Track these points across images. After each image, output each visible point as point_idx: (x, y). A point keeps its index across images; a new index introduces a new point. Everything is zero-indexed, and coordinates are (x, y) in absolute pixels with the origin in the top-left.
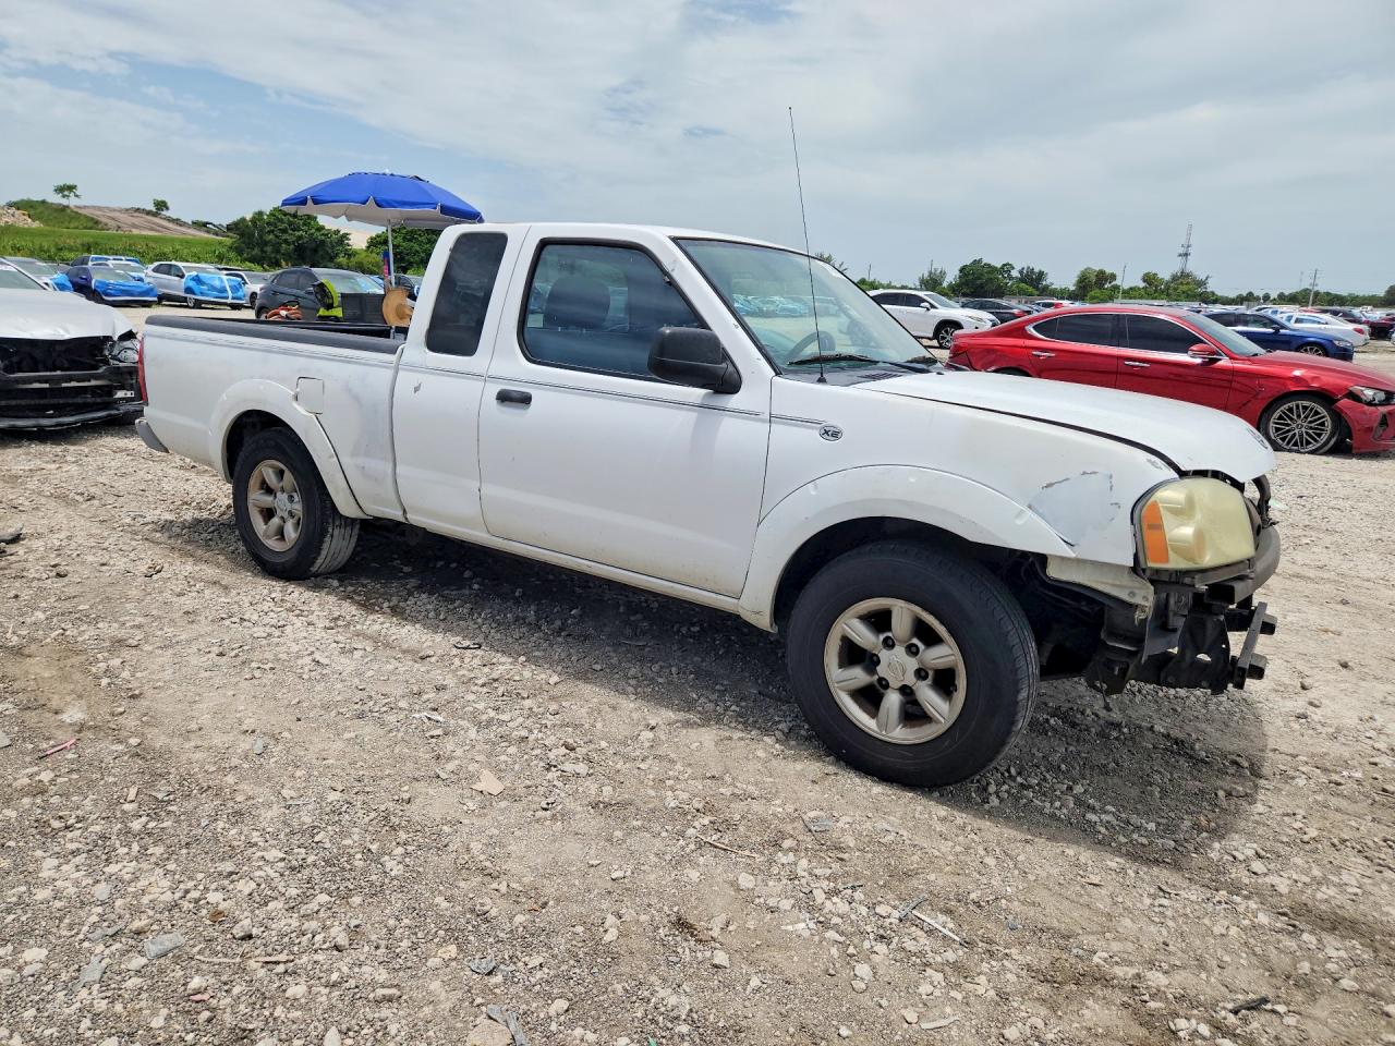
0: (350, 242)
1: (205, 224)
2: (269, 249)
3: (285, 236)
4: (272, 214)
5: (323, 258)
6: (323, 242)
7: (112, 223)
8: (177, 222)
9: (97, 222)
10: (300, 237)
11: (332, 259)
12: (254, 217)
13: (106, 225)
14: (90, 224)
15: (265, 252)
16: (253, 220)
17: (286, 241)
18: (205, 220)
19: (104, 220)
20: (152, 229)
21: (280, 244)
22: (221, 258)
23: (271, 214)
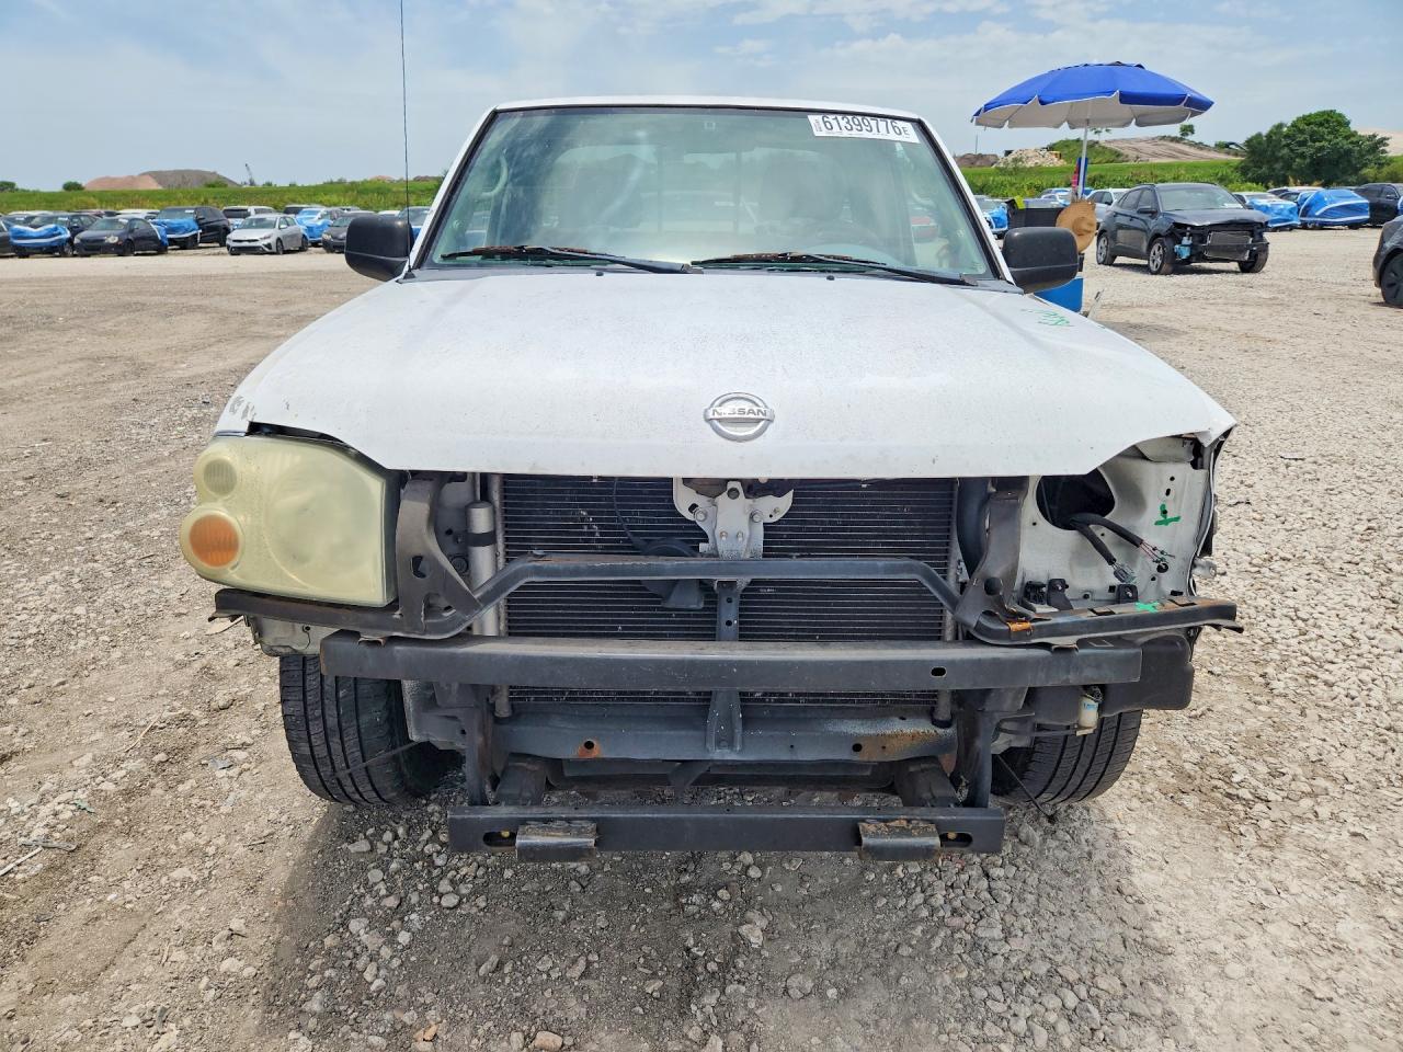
0: (1387, 149)
1: (1227, 146)
2: (1278, 166)
3: (1303, 149)
4: (1294, 125)
5: (1344, 172)
6: (1348, 152)
7: (1132, 154)
8: (1200, 146)
9: (1119, 155)
10: (1321, 149)
11: (1356, 170)
12: (1271, 132)
13: (1127, 156)
14: (1113, 157)
15: (1274, 170)
16: (1269, 136)
17: (1302, 156)
18: (1228, 141)
19: (1126, 152)
20: (1173, 157)
21: (1293, 160)
22: (1223, 180)
23: (1292, 126)
